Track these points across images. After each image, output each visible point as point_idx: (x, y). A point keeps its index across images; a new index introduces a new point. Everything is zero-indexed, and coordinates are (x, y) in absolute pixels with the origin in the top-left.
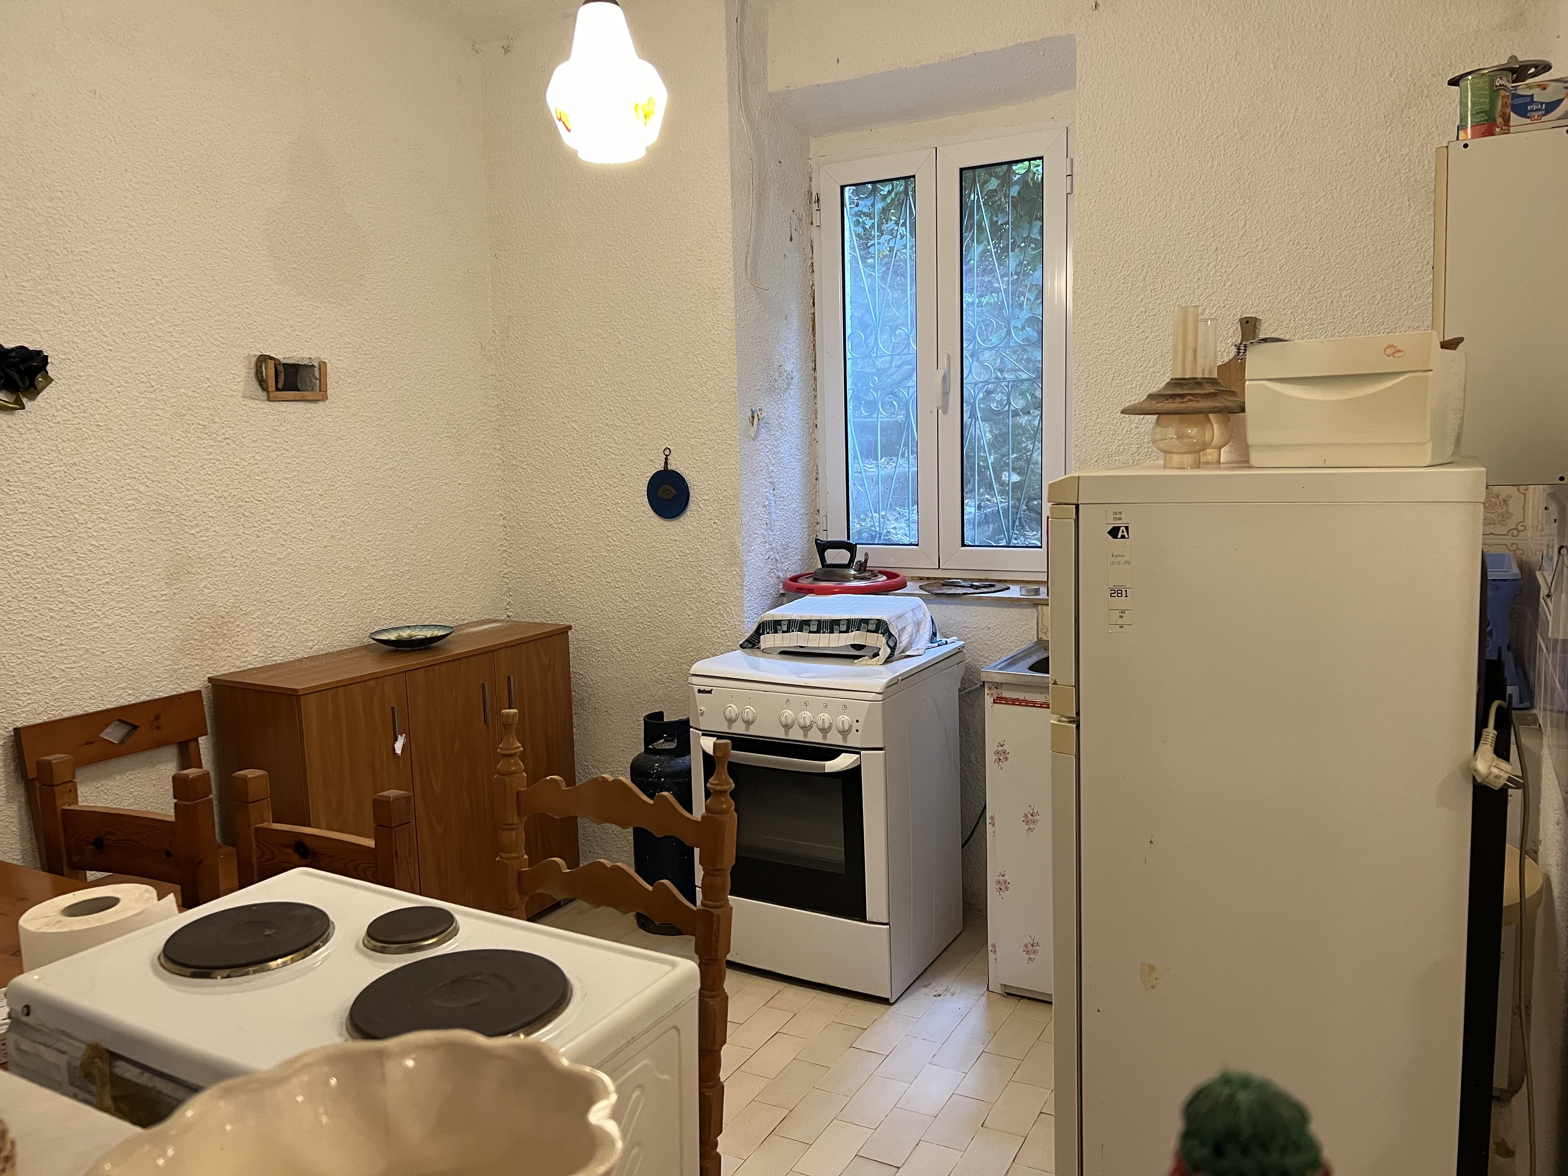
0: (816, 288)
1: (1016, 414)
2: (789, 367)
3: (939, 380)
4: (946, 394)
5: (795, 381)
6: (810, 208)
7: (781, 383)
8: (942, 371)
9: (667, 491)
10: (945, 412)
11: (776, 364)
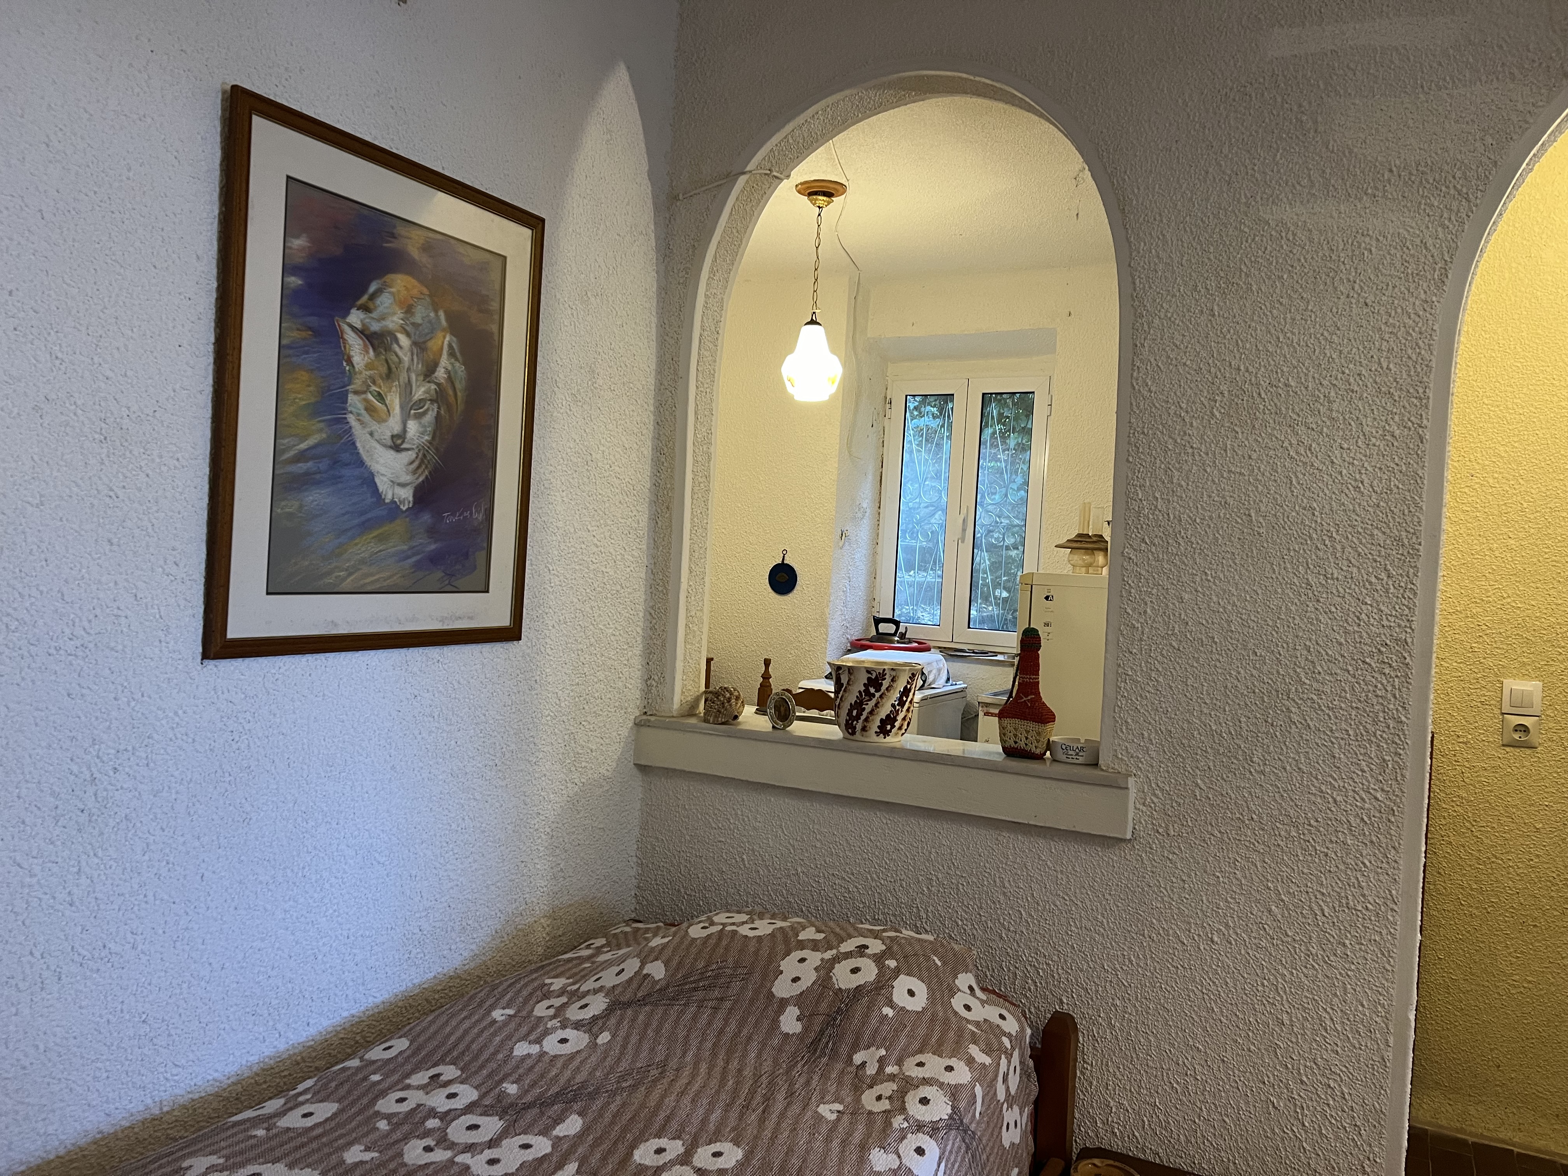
0: (884, 457)
1: (1007, 548)
2: (865, 505)
3: (961, 521)
4: (964, 530)
5: (867, 514)
6: (885, 407)
7: (860, 515)
8: (962, 516)
9: (783, 577)
10: (963, 542)
11: (858, 503)
